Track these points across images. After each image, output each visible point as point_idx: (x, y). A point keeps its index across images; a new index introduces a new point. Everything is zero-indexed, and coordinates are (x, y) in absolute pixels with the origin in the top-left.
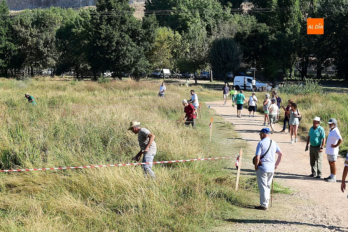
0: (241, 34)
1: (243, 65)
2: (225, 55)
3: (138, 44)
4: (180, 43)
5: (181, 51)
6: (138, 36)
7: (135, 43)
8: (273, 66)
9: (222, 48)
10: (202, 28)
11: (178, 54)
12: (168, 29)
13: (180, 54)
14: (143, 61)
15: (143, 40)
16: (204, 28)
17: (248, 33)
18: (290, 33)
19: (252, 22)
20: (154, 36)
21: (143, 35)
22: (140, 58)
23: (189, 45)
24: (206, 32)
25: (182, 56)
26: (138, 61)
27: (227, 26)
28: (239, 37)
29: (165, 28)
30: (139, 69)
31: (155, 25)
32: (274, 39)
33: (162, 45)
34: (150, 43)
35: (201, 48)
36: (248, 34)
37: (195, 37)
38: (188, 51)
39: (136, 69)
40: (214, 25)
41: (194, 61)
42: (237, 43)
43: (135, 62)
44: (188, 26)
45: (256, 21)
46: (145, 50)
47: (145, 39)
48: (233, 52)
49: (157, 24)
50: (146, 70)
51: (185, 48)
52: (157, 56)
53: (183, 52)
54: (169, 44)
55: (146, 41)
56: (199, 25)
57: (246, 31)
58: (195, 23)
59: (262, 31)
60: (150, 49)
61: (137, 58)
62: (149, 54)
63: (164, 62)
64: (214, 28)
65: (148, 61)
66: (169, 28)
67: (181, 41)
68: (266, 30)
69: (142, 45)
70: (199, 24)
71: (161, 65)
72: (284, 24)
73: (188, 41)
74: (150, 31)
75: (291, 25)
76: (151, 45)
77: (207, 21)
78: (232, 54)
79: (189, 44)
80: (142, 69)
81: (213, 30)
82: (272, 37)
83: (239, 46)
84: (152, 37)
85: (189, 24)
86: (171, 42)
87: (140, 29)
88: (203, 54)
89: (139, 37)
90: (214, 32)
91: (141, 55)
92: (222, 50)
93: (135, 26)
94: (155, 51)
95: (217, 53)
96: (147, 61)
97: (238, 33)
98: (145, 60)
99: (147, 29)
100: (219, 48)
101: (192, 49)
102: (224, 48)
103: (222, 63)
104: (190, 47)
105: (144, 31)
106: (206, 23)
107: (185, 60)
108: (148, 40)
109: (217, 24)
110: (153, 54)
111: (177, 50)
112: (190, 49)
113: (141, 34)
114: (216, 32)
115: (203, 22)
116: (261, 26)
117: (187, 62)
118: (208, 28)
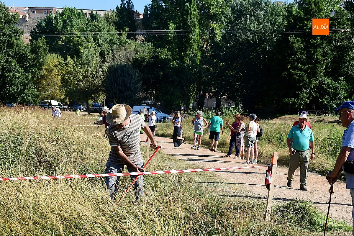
0: (139, 60)
1: (141, 95)
2: (122, 83)
3: (25, 71)
4: (72, 69)
5: (73, 78)
6: (26, 61)
7: (22, 69)
8: (175, 96)
9: (118, 75)
10: (95, 54)
11: (69, 81)
12: (57, 55)
13: (71, 81)
14: (31, 90)
15: (31, 66)
16: (98, 54)
17: (148, 58)
18: (188, 63)
19: (149, 49)
20: (43, 61)
21: (31, 61)
22: (27, 86)
23: (82, 72)
24: (99, 59)
25: (74, 83)
26: (26, 89)
27: (123, 53)
28: (137, 63)
29: (54, 55)
30: (26, 98)
31: (45, 49)
32: (175, 66)
33: (51, 73)
34: (38, 69)
35: (95, 75)
36: (148, 60)
37: (89, 63)
38: (81, 78)
39: (23, 97)
40: (108, 51)
41: (87, 89)
42: (136, 70)
43: (22, 90)
44: (80, 51)
45: (153, 49)
46: (32, 78)
47: (33, 65)
48: (131, 79)
49: (47, 49)
50: (34, 99)
51: (77, 75)
52: (45, 85)
53: (75, 79)
54: (60, 70)
55: (34, 68)
56: (92, 51)
57: (145, 56)
58: (88, 48)
59: (163, 56)
60: (38, 76)
61: (25, 86)
62: (37, 82)
63: (52, 92)
64: (108, 54)
65: (36, 90)
66: (59, 55)
67: (74, 67)
68: (167, 55)
69: (29, 71)
70: (92, 49)
71: (49, 95)
72: (182, 53)
73: (81, 67)
74: (39, 56)
75: (190, 54)
76: (39, 72)
77: (101, 47)
78: (130, 81)
79: (81, 70)
80: (30, 98)
81: (107, 57)
82: (174, 64)
83: (138, 72)
84: (41, 63)
85: (81, 49)
86: (62, 67)
87: (29, 54)
88: (97, 82)
89: (26, 63)
90: (109, 59)
91: (28, 83)
92: (119, 77)
93: (22, 50)
94: (43, 80)
95: (113, 80)
96: (34, 89)
97: (135, 59)
98: (33, 88)
99: (36, 53)
100: (115, 75)
101: (85, 77)
102: (121, 75)
103: (119, 91)
104: (83, 74)
105: (31, 56)
106: (100, 48)
107: (77, 88)
108: (36, 66)
109: (112, 50)
110: (41, 83)
111: (69, 77)
112: (83, 75)
113: (29, 59)
114: (110, 59)
115: (97, 47)
116: (161, 51)
117: (79, 90)
118: (102, 54)
